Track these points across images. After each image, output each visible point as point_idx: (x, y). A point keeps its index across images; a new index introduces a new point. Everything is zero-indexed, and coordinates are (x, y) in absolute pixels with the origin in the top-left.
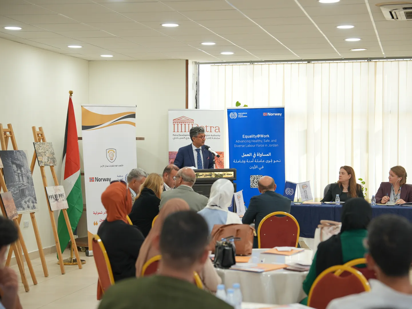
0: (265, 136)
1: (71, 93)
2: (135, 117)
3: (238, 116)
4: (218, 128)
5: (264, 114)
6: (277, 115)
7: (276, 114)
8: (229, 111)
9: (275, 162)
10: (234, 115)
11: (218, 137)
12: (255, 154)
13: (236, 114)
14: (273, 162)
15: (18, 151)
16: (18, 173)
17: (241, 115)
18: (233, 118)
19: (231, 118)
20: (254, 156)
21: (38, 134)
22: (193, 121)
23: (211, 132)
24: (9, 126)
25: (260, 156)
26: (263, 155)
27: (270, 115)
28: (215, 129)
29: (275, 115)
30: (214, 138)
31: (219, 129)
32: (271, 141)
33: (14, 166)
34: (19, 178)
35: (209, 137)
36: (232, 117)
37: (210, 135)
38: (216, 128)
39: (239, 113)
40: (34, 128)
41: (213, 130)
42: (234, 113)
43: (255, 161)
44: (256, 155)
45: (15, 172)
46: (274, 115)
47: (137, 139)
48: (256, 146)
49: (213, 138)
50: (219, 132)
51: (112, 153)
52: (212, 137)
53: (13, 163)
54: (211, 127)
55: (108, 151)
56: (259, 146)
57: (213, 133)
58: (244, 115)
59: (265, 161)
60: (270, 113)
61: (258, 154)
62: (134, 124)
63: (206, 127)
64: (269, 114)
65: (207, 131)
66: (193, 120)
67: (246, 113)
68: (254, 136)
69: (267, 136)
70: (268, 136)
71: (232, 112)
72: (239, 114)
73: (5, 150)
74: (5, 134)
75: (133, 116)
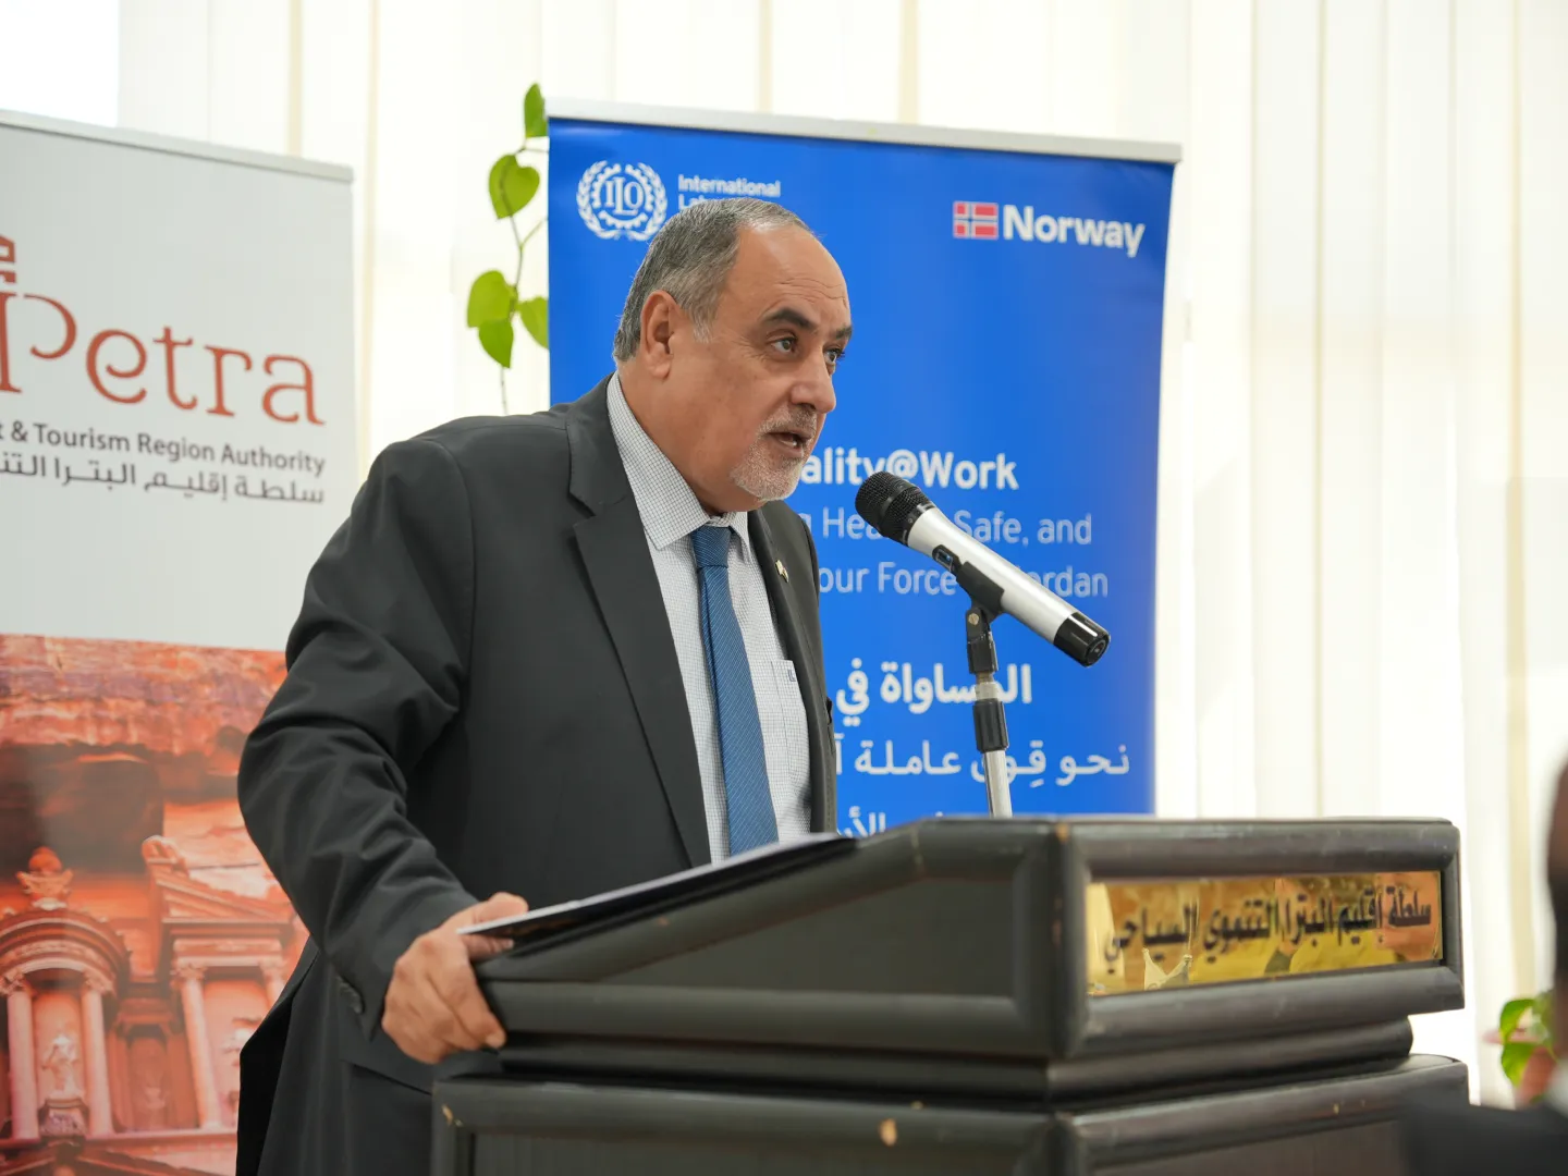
0: (966, 475)
3: (672, 209)
4: (295, 375)
5: (969, 220)
6: (1097, 241)
7: (1091, 232)
8: (574, 146)
9: (1071, 768)
10: (633, 203)
11: (305, 481)
12: (858, 682)
13: (657, 182)
14: (1053, 770)
18: (624, 238)
19: (594, 226)
20: (849, 700)
22: (11, 258)
23: (220, 409)
25: (916, 700)
26: (946, 697)
27: (1026, 234)
28: (260, 381)
29: (1082, 239)
30: (254, 488)
31: (308, 387)
32: (1030, 529)
35: (207, 467)
36: (603, 223)
37: (219, 453)
38: (275, 366)
39: (684, 183)
41: (244, 388)
42: (629, 178)
43: (864, 764)
44: (874, 692)
46: (1071, 232)
48: (871, 580)
49: (243, 490)
50: (312, 417)
52: (232, 471)
54: (219, 354)
56: (903, 582)
57: (248, 428)
59: (964, 763)
60: (1029, 211)
61: (890, 680)
63: (168, 342)
64: (1022, 224)
65: (185, 398)
66: (10, 245)
67: (773, 190)
68: (853, 460)
69: (992, 475)
70: (1006, 473)
71: (607, 154)
72: (690, 195)
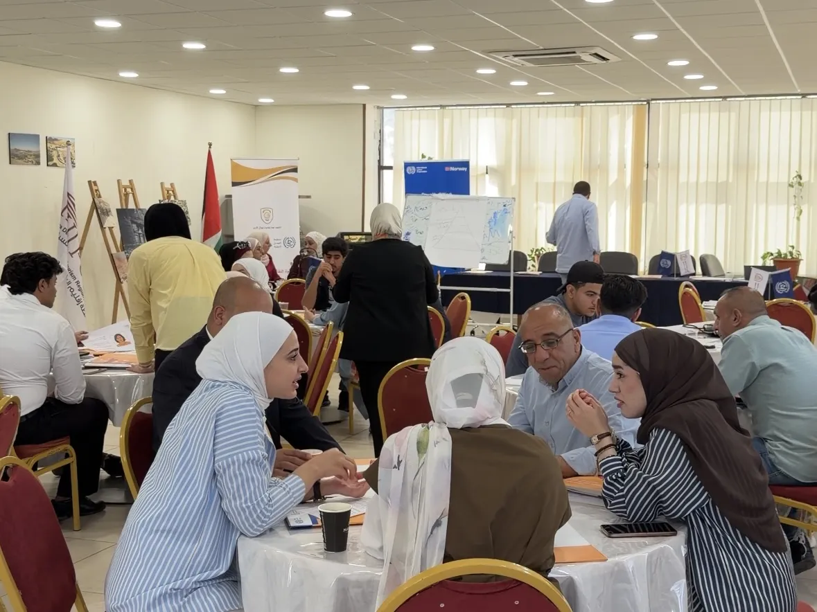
1: (210, 145)
2: (297, 172)
5: (447, 169)
8: (407, 165)
10: (411, 170)
15: (140, 209)
16: (139, 234)
17: (420, 170)
18: (411, 174)
19: (408, 173)
21: (168, 191)
24: (131, 181)
29: (460, 170)
33: (134, 226)
34: (140, 239)
40: (162, 184)
42: (412, 168)
45: (135, 232)
46: (458, 169)
47: (300, 197)
51: (266, 213)
53: (133, 222)
55: (262, 210)
58: (424, 170)
62: (296, 180)
64: (452, 169)
67: (427, 168)
71: (411, 166)
72: (418, 169)
73: (124, 207)
74: (125, 190)
75: (295, 170)
